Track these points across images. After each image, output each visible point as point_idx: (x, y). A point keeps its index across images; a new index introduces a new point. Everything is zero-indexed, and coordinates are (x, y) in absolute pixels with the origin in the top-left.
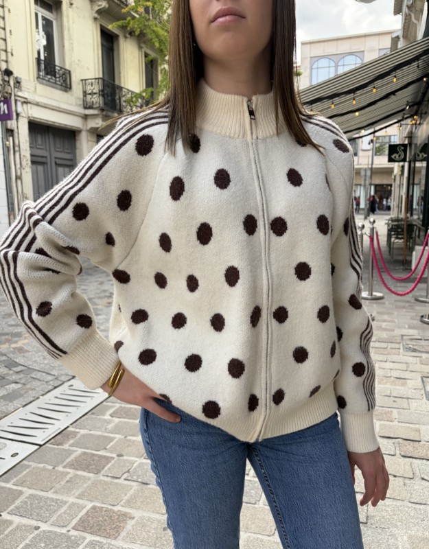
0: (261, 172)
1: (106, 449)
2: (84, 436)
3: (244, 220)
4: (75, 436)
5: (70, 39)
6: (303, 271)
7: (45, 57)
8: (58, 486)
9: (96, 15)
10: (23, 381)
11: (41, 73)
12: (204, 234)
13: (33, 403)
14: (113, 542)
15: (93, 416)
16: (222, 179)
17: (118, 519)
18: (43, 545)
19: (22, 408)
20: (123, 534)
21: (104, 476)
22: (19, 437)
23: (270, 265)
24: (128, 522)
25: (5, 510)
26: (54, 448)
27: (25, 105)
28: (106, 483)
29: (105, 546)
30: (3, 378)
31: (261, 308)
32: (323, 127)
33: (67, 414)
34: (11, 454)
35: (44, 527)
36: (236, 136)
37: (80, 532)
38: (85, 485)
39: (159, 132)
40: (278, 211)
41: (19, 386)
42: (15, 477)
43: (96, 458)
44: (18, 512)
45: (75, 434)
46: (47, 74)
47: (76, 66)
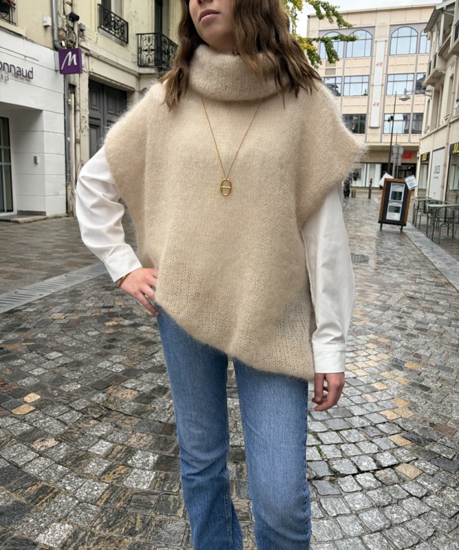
46: (106, 26)
47: (133, 18)
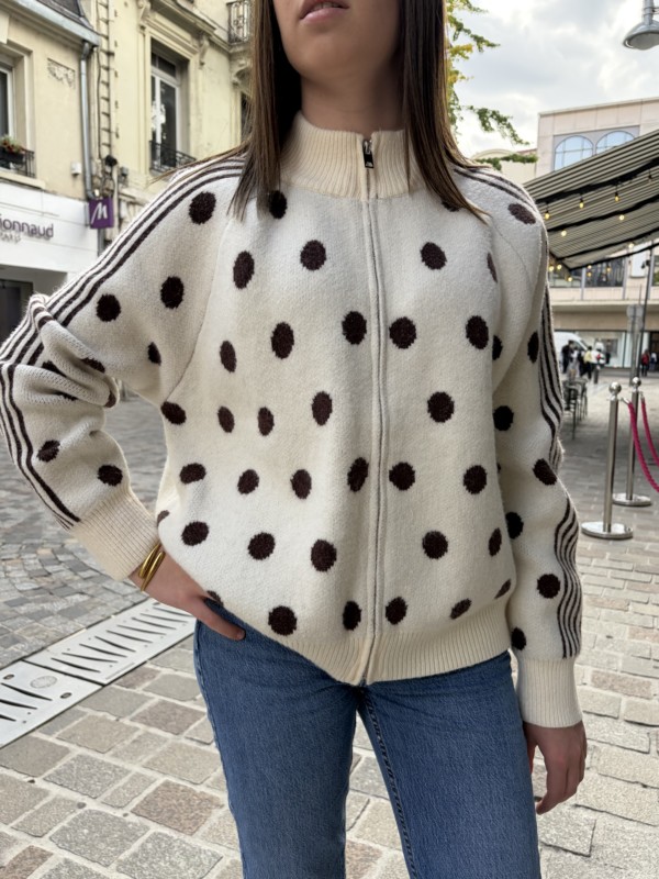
0: (379, 247)
1: (195, 700)
2: (165, 677)
3: (344, 319)
4: (154, 677)
5: (198, 113)
6: (440, 407)
7: (162, 139)
8: (119, 746)
9: (236, 80)
10: (90, 592)
11: (156, 163)
12: (282, 341)
13: (100, 625)
14: (188, 839)
15: (183, 650)
16: (313, 256)
17: (199, 804)
18: (86, 831)
19: (84, 630)
20: (204, 828)
21: (187, 738)
22: (76, 671)
23: (385, 393)
24: (214, 811)
25: (40, 774)
26: (122, 691)
27: (131, 207)
28: (189, 749)
29: (175, 844)
30: (65, 585)
31: (367, 461)
32: (493, 185)
33: (145, 644)
34: (62, 693)
35: (92, 805)
36: (343, 193)
37: (141, 818)
38: (159, 750)
39: (224, 189)
40: (401, 307)
41: (85, 598)
42: (62, 727)
43: (179, 712)
44: (58, 779)
45: (153, 673)
46: (164, 163)
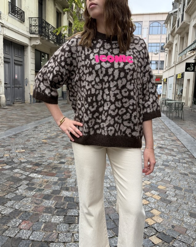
47: (27, 10)
